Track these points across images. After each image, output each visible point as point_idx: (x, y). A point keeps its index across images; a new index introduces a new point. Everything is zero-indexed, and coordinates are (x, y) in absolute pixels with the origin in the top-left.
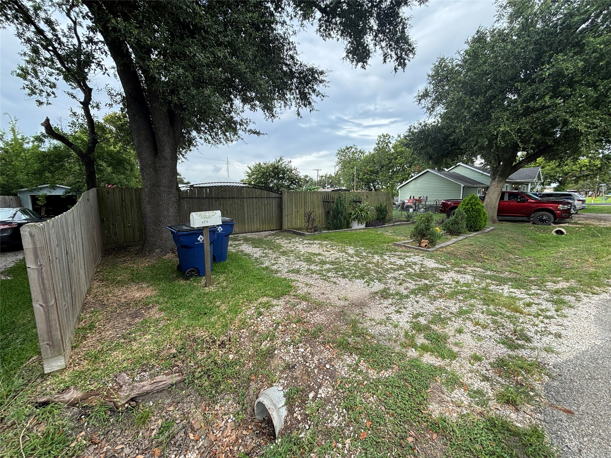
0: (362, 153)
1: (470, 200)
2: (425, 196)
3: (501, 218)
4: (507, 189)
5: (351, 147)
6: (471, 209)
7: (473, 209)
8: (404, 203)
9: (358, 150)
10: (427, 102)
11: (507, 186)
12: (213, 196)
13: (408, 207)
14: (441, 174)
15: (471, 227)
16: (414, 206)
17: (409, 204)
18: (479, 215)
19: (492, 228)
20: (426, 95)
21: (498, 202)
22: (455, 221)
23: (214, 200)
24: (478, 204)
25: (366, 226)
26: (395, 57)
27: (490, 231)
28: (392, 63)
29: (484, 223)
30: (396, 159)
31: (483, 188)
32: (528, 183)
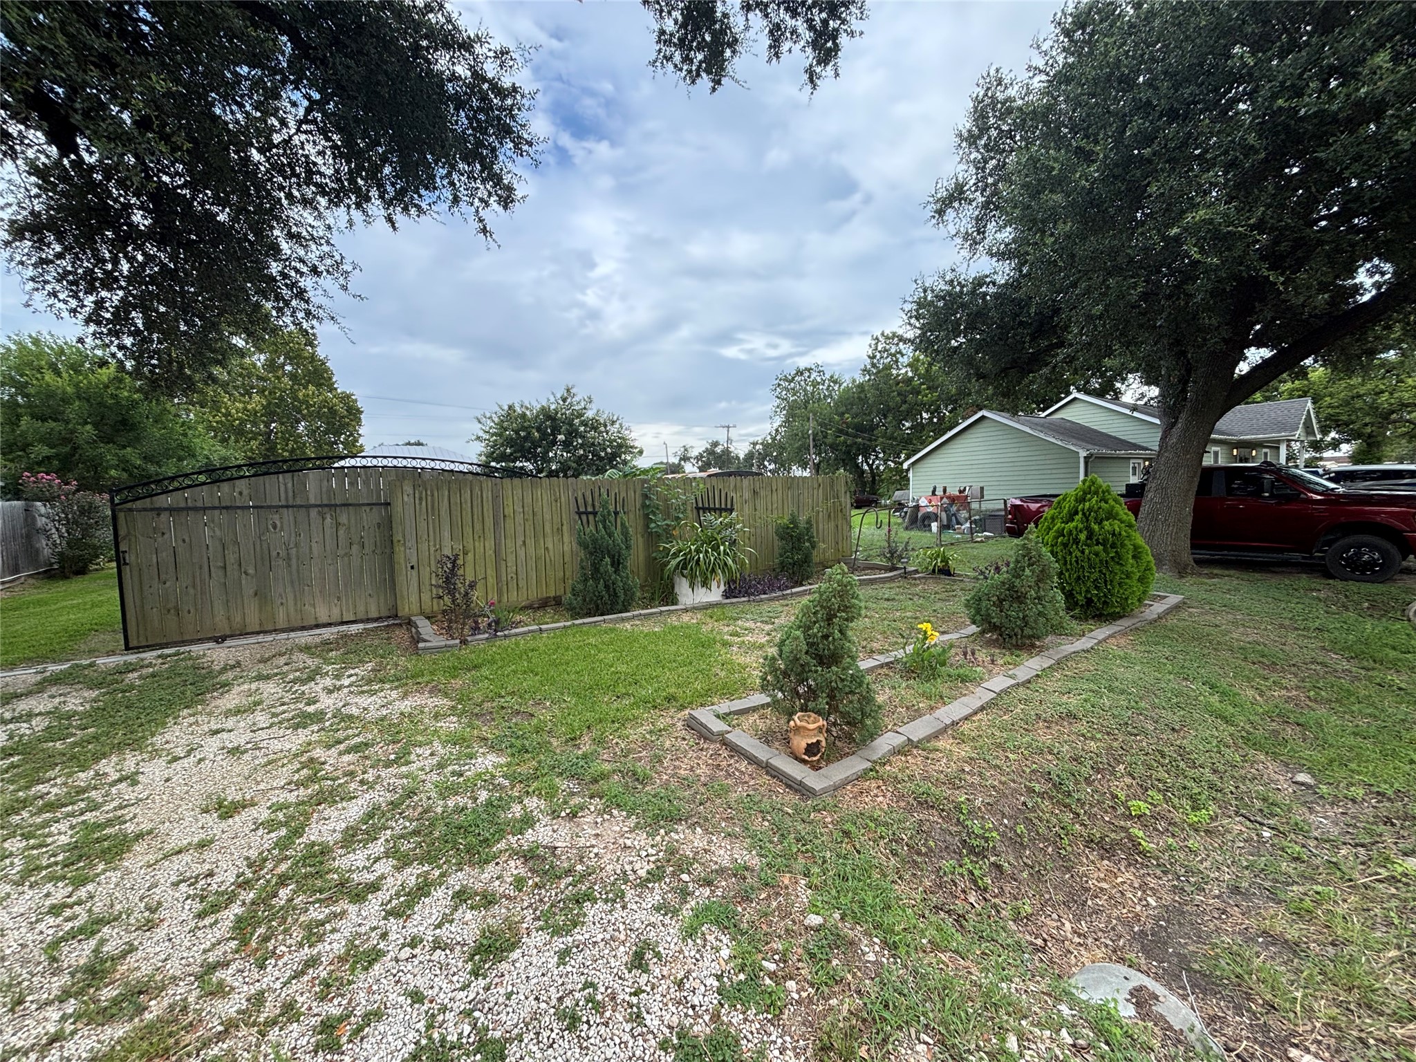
0: (835, 382)
1: (1081, 500)
2: (976, 486)
3: (1204, 555)
4: (1216, 461)
5: (809, 370)
6: (1083, 537)
7: (1090, 535)
8: (917, 507)
9: (828, 376)
10: (962, 219)
11: (1216, 454)
12: (312, 501)
13: (929, 518)
14: (1018, 422)
15: (1089, 601)
16: (944, 515)
17: (930, 509)
18: (1118, 559)
19: (1174, 599)
20: (957, 195)
21: (1191, 501)
22: (1012, 588)
23: (314, 513)
24: (1111, 515)
25: (727, 595)
26: (807, 35)
27: (1169, 612)
28: (798, 54)
29: (1137, 588)
30: (918, 393)
31: (1145, 460)
32: (1279, 442)
